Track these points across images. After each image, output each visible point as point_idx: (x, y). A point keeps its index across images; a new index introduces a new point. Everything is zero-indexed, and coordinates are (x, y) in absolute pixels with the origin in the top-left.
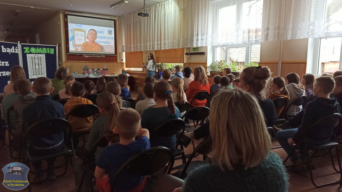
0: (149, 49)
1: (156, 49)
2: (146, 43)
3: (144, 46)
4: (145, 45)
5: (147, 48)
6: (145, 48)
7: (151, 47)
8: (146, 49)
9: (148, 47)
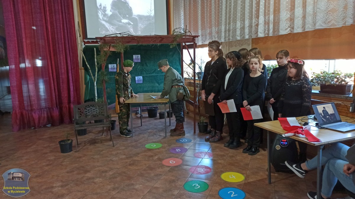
0: (241, 36)
1: (261, 35)
2: (232, 24)
3: (228, 31)
4: (229, 28)
5: (234, 35)
6: (229, 35)
7: (247, 31)
8: (232, 37)
9: (238, 32)
